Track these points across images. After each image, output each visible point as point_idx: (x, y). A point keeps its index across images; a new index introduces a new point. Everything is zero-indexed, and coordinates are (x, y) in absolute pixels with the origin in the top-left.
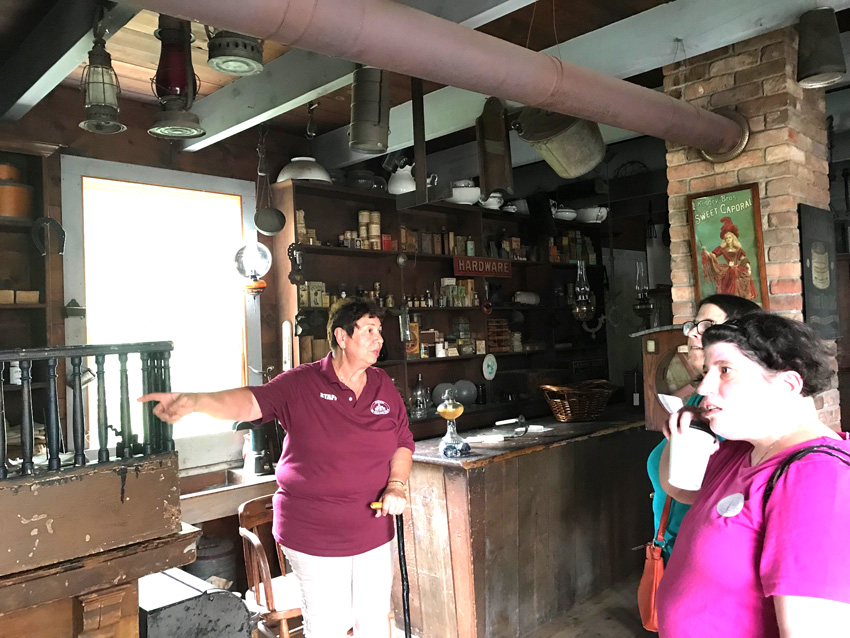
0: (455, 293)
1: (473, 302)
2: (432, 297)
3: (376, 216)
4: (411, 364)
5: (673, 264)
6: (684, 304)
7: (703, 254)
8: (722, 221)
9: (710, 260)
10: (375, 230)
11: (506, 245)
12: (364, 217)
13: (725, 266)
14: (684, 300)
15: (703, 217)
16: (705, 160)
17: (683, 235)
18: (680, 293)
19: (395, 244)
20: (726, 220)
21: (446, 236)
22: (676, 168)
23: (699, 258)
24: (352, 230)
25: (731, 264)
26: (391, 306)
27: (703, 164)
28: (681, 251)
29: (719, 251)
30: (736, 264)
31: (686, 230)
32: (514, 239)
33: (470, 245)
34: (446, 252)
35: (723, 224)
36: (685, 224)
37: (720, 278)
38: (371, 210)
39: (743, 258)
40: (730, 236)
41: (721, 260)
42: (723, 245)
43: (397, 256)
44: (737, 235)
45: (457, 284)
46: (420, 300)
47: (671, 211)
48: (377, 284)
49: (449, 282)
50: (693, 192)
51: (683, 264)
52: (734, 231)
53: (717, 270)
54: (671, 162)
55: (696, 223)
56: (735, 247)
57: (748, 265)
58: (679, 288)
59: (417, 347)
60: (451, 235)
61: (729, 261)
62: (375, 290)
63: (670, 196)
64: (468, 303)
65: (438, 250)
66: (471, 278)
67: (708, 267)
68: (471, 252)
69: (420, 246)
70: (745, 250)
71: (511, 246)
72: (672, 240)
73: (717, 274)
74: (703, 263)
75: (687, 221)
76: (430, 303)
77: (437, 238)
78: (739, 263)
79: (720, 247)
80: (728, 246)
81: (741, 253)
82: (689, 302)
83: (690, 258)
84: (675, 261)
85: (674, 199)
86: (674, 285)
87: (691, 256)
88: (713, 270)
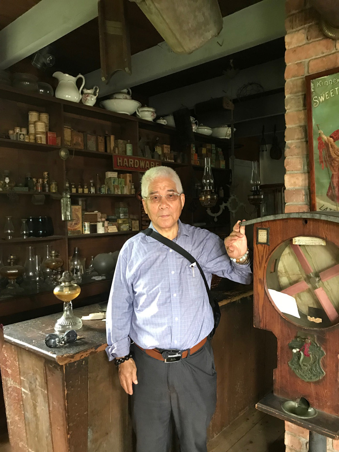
0: (116, 184)
1: (130, 191)
2: (94, 186)
3: (44, 117)
4: (70, 239)
5: (287, 151)
6: (297, 191)
7: (320, 138)
9: (326, 145)
10: (41, 127)
11: (159, 150)
12: (33, 116)
14: (297, 187)
15: (322, 99)
16: (326, 37)
17: (299, 120)
18: (293, 180)
19: (59, 141)
21: (108, 138)
22: (294, 50)
23: (315, 143)
24: (21, 127)
26: (54, 191)
27: (324, 42)
28: (296, 137)
29: (337, 135)
31: (302, 116)
32: (165, 146)
33: (129, 148)
34: (108, 151)
36: (301, 108)
38: (40, 112)
43: (59, 149)
45: (119, 177)
46: (83, 187)
47: (287, 96)
48: (46, 173)
49: (111, 175)
50: (311, 73)
51: (296, 151)
53: (334, 156)
54: (290, 43)
55: (314, 106)
58: (292, 175)
59: (80, 225)
60: (112, 137)
62: (43, 178)
63: (288, 81)
64: (126, 191)
65: (102, 149)
66: (130, 172)
67: (324, 152)
68: (129, 152)
69: (86, 145)
71: (163, 151)
72: (287, 126)
73: (333, 160)
74: (319, 148)
75: (304, 105)
76: (93, 190)
77: (101, 139)
79: (338, 130)
82: (302, 189)
83: (305, 143)
84: (289, 148)
85: (291, 83)
86: (287, 172)
87: (307, 142)
88: (330, 156)
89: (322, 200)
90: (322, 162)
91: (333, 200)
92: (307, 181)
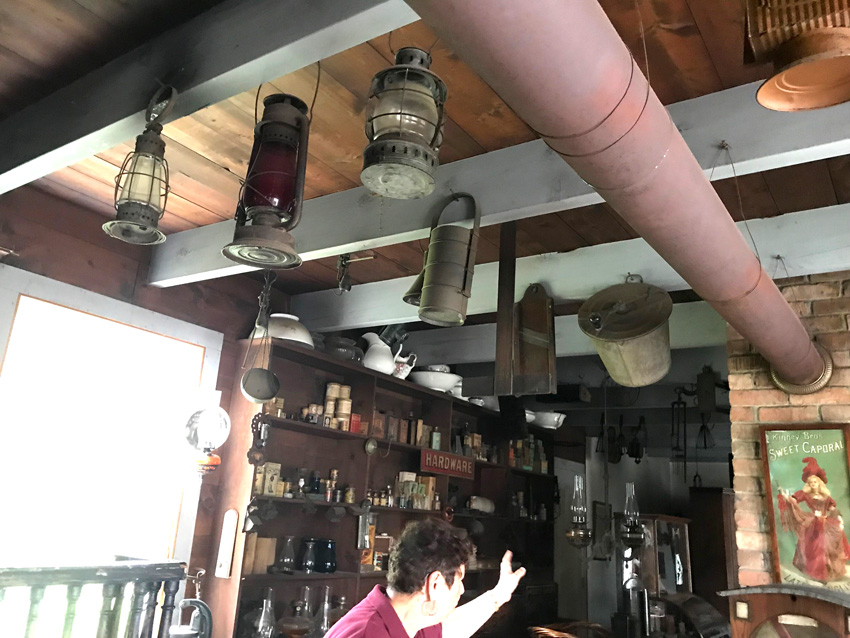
0: (415, 491)
1: (433, 505)
2: (393, 494)
3: (346, 390)
4: (363, 578)
5: (737, 503)
6: (753, 554)
7: (780, 496)
8: (805, 461)
9: (789, 505)
10: (346, 407)
11: (468, 442)
12: (333, 391)
13: (809, 515)
14: (753, 548)
15: (780, 454)
16: (777, 388)
17: (751, 469)
18: (748, 539)
19: (365, 427)
20: (810, 460)
21: (413, 423)
22: (742, 392)
23: (775, 501)
24: (318, 404)
25: (818, 514)
26: (350, 501)
27: (775, 392)
28: (748, 489)
29: (801, 496)
30: (824, 514)
31: (754, 465)
32: (476, 435)
33: (436, 437)
34: (412, 441)
35: (806, 465)
36: (753, 457)
37: (803, 529)
38: (342, 384)
39: (833, 508)
40: (814, 479)
41: (803, 507)
42: (806, 489)
43: (366, 441)
44: (825, 482)
45: (417, 480)
46: (380, 496)
47: (734, 440)
48: (335, 472)
49: (410, 477)
50: (763, 421)
51: (750, 505)
52: (821, 475)
53: (799, 519)
54: (735, 384)
55: (771, 459)
56: (821, 494)
57: (839, 517)
58: (746, 533)
59: (371, 556)
60: (420, 423)
61: (814, 510)
63: (733, 423)
64: (427, 506)
65: (403, 438)
66: (432, 475)
67: (786, 513)
68: (436, 445)
69: (386, 432)
70: (834, 498)
71: (473, 443)
72: (736, 474)
73: (798, 523)
74: (781, 508)
75: (757, 454)
76: (391, 502)
77: (404, 424)
78: (828, 514)
79: (802, 492)
80: (813, 491)
81: (829, 503)
82: (759, 552)
83: (760, 498)
84: (740, 500)
85: (738, 427)
86: (739, 528)
87: (762, 496)
88: (794, 518)
89: (789, 568)
90: (784, 523)
91: (801, 570)
92: (766, 544)
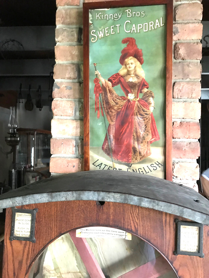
7: (97, 80)
8: (124, 41)
9: (104, 89)
14: (66, 136)
15: (101, 35)
18: (63, 127)
20: (130, 41)
25: (131, 96)
29: (116, 79)
30: (137, 97)
31: (75, 52)
35: (124, 46)
37: (114, 113)
39: (145, 90)
40: (131, 61)
41: (118, 91)
42: (123, 72)
44: (141, 62)
47: (59, 26)
52: (138, 56)
53: (112, 103)
55: (92, 40)
56: (137, 76)
57: (151, 99)
58: (61, 121)
61: (127, 93)
63: (60, 7)
67: (101, 98)
70: (148, 81)
72: (57, 61)
73: (110, 107)
79: (118, 74)
80: (128, 73)
81: (143, 84)
82: (72, 139)
84: (59, 88)
85: (64, 12)
86: (55, 117)
89: (98, 153)
91: (109, 154)
